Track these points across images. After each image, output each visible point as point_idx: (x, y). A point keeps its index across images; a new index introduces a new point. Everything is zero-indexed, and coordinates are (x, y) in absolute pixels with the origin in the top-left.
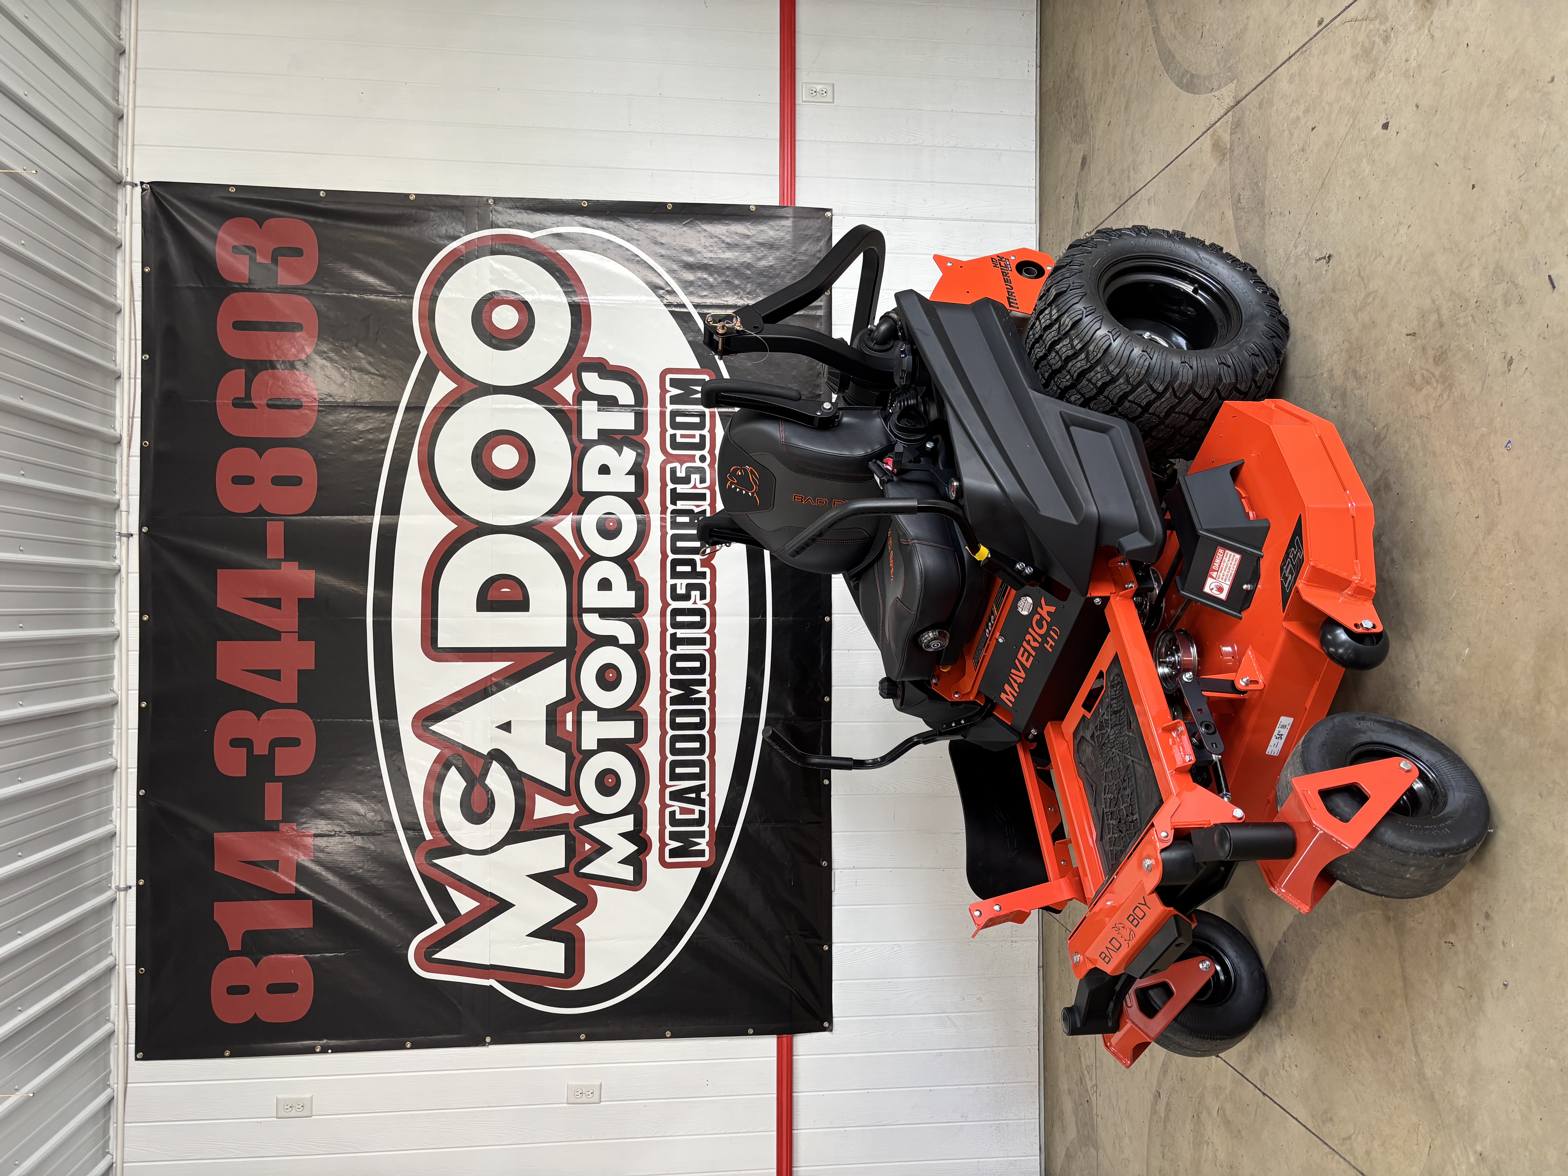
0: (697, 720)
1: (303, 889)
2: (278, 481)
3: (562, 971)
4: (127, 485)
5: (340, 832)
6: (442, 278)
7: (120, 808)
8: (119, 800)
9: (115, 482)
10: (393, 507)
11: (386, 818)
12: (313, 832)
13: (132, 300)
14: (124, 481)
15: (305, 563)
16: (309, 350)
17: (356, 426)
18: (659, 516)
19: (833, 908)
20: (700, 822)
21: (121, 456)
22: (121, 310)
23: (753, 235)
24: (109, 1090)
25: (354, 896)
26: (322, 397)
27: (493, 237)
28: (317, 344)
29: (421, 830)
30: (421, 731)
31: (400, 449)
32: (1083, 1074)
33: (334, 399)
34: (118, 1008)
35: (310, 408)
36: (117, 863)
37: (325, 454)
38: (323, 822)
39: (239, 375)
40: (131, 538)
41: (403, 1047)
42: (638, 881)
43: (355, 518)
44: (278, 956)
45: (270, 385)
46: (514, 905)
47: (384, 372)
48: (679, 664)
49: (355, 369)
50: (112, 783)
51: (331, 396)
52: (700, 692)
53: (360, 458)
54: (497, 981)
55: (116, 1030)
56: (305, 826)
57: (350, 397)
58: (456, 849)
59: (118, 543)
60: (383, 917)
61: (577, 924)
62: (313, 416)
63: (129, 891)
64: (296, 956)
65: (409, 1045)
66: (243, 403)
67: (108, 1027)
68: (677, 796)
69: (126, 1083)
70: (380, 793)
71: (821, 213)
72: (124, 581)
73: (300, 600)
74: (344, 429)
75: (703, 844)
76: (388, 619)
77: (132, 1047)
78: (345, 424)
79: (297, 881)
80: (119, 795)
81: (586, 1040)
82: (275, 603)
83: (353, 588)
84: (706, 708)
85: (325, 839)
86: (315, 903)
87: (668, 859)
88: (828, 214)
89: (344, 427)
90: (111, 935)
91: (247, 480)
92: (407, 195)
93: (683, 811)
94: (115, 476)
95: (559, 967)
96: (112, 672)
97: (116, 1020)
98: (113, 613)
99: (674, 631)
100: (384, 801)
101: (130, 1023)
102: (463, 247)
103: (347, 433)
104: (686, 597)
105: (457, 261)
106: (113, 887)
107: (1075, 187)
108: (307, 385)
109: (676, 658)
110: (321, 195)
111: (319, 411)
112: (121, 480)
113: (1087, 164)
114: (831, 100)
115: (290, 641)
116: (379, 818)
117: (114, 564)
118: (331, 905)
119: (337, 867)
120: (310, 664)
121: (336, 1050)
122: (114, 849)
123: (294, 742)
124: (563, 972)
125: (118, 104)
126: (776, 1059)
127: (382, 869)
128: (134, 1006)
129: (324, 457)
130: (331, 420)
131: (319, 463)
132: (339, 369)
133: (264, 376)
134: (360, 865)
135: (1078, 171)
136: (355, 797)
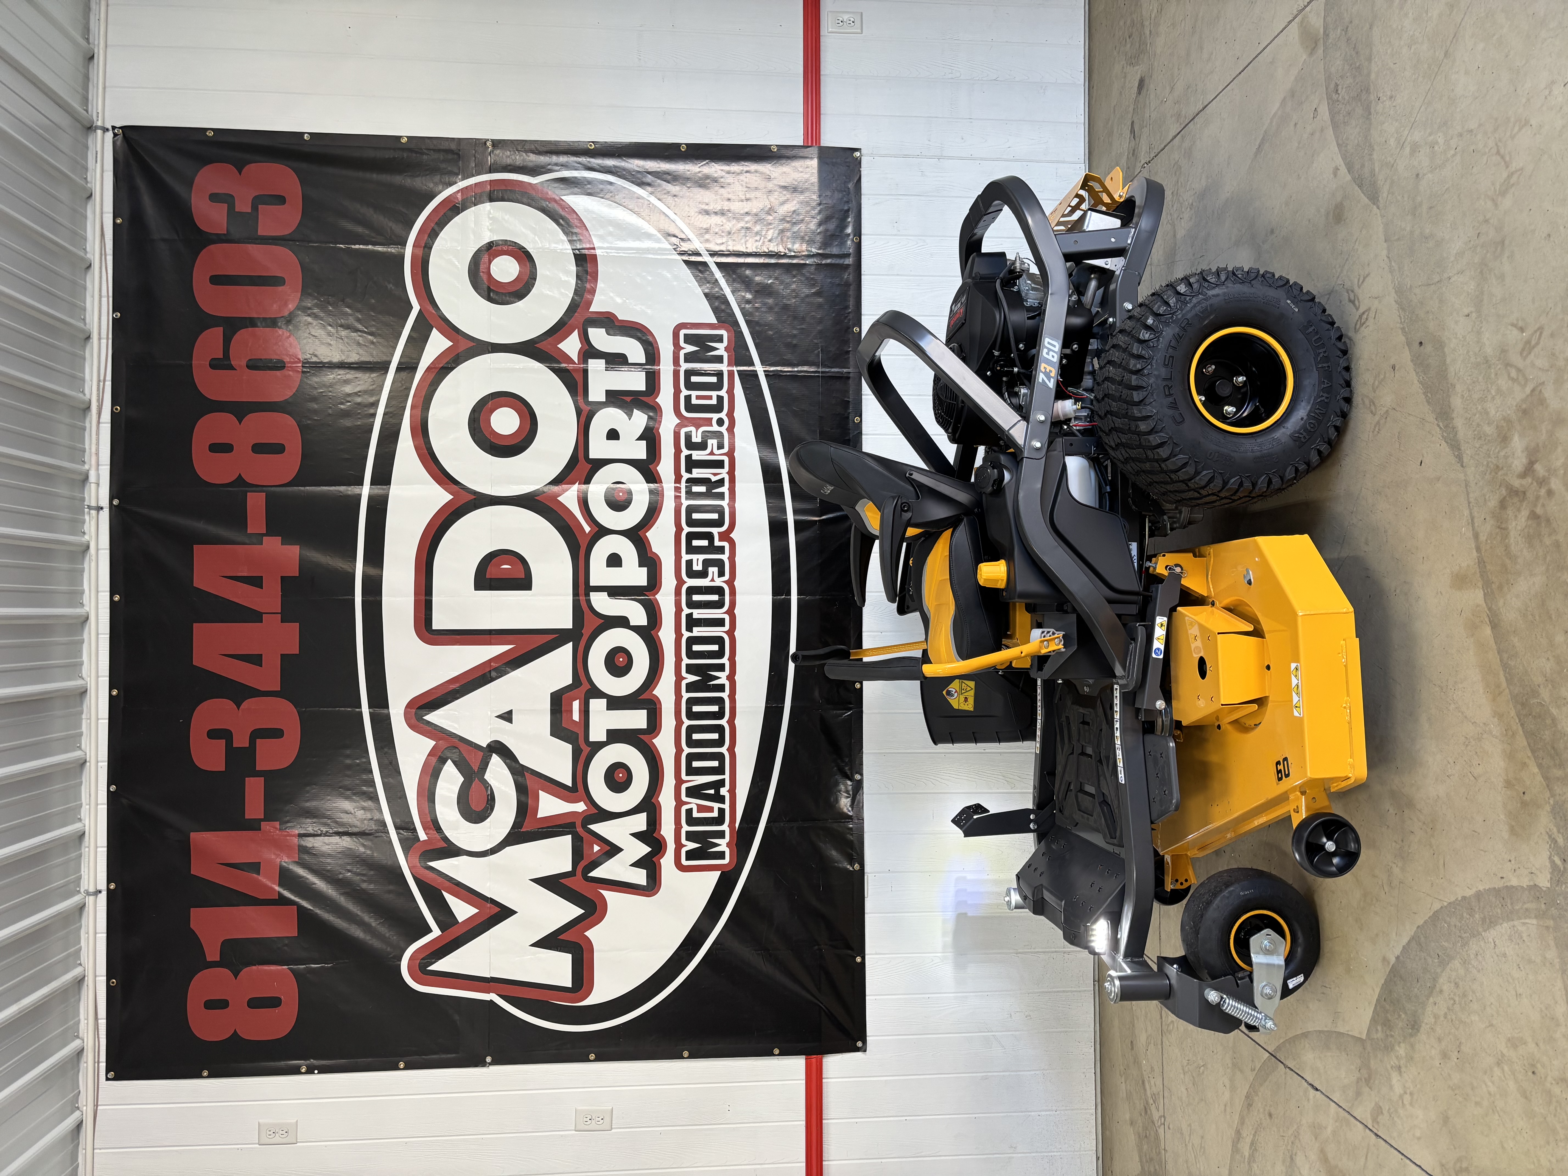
0: (715, 708)
1: (287, 894)
2: (259, 448)
3: (568, 984)
4: (97, 454)
5: (327, 832)
6: (436, 228)
7: (89, 804)
8: (88, 796)
9: (84, 451)
10: (383, 476)
11: (377, 816)
12: (297, 832)
13: (103, 253)
14: (94, 450)
15: (289, 538)
16: (291, 306)
17: (343, 389)
18: (673, 485)
19: (866, 916)
20: (720, 820)
21: (91, 423)
22: (91, 264)
23: (775, 178)
24: (77, 1114)
25: (342, 900)
26: (306, 357)
27: (491, 182)
28: (301, 300)
29: (415, 830)
30: (414, 721)
31: (391, 413)
32: (1147, 1103)
33: (319, 359)
34: (87, 1024)
35: (294, 369)
36: (87, 865)
37: (309, 419)
38: (309, 820)
39: (216, 334)
40: (101, 512)
41: (396, 1068)
42: (653, 886)
43: (342, 488)
44: (261, 967)
45: (250, 345)
46: (516, 912)
47: (374, 329)
48: (696, 648)
49: (341, 326)
50: (81, 778)
51: (316, 356)
52: (719, 678)
53: (347, 423)
54: (498, 995)
55: (85, 1048)
56: (289, 825)
57: (336, 358)
58: (451, 851)
59: (87, 517)
60: (374, 924)
61: (586, 933)
62: (297, 378)
63: (100, 895)
64: (279, 968)
65: (402, 1065)
66: (222, 364)
67: (75, 1044)
68: (693, 792)
69: (96, 1105)
70: (371, 789)
71: (849, 152)
72: (94, 558)
73: (283, 579)
74: (330, 392)
75: (723, 845)
76: (378, 599)
77: (103, 1065)
78: (331, 386)
79: (280, 885)
80: (88, 791)
81: (596, 1060)
82: (256, 582)
83: (338, 563)
84: (725, 695)
85: (310, 839)
86: (300, 908)
87: (684, 862)
88: (857, 154)
89: (330, 389)
90: (79, 942)
91: (225, 448)
92: (398, 138)
93: (701, 809)
94: (84, 444)
95: (566, 981)
96: (81, 657)
97: (86, 1036)
98: (83, 592)
99: (689, 611)
100: (375, 798)
101: (100, 1040)
102: (460, 194)
103: (333, 396)
104: (703, 574)
105: (452, 209)
106: (82, 890)
107: (1130, 116)
108: (291, 344)
109: (692, 641)
110: (306, 138)
111: (303, 372)
112: (90, 449)
113: (1145, 86)
114: (859, 31)
115: (272, 622)
116: (369, 816)
117: (83, 539)
118: (318, 911)
119: (324, 870)
120: (294, 649)
121: (323, 1070)
122: (83, 851)
123: (276, 733)
124: (570, 986)
125: (89, 43)
126: (803, 1082)
127: (372, 873)
128: (105, 1021)
129: (309, 422)
130: (316, 383)
131: (304, 429)
132: (324, 326)
133: (242, 335)
134: (349, 867)
135: (1134, 96)
136: (343, 793)
